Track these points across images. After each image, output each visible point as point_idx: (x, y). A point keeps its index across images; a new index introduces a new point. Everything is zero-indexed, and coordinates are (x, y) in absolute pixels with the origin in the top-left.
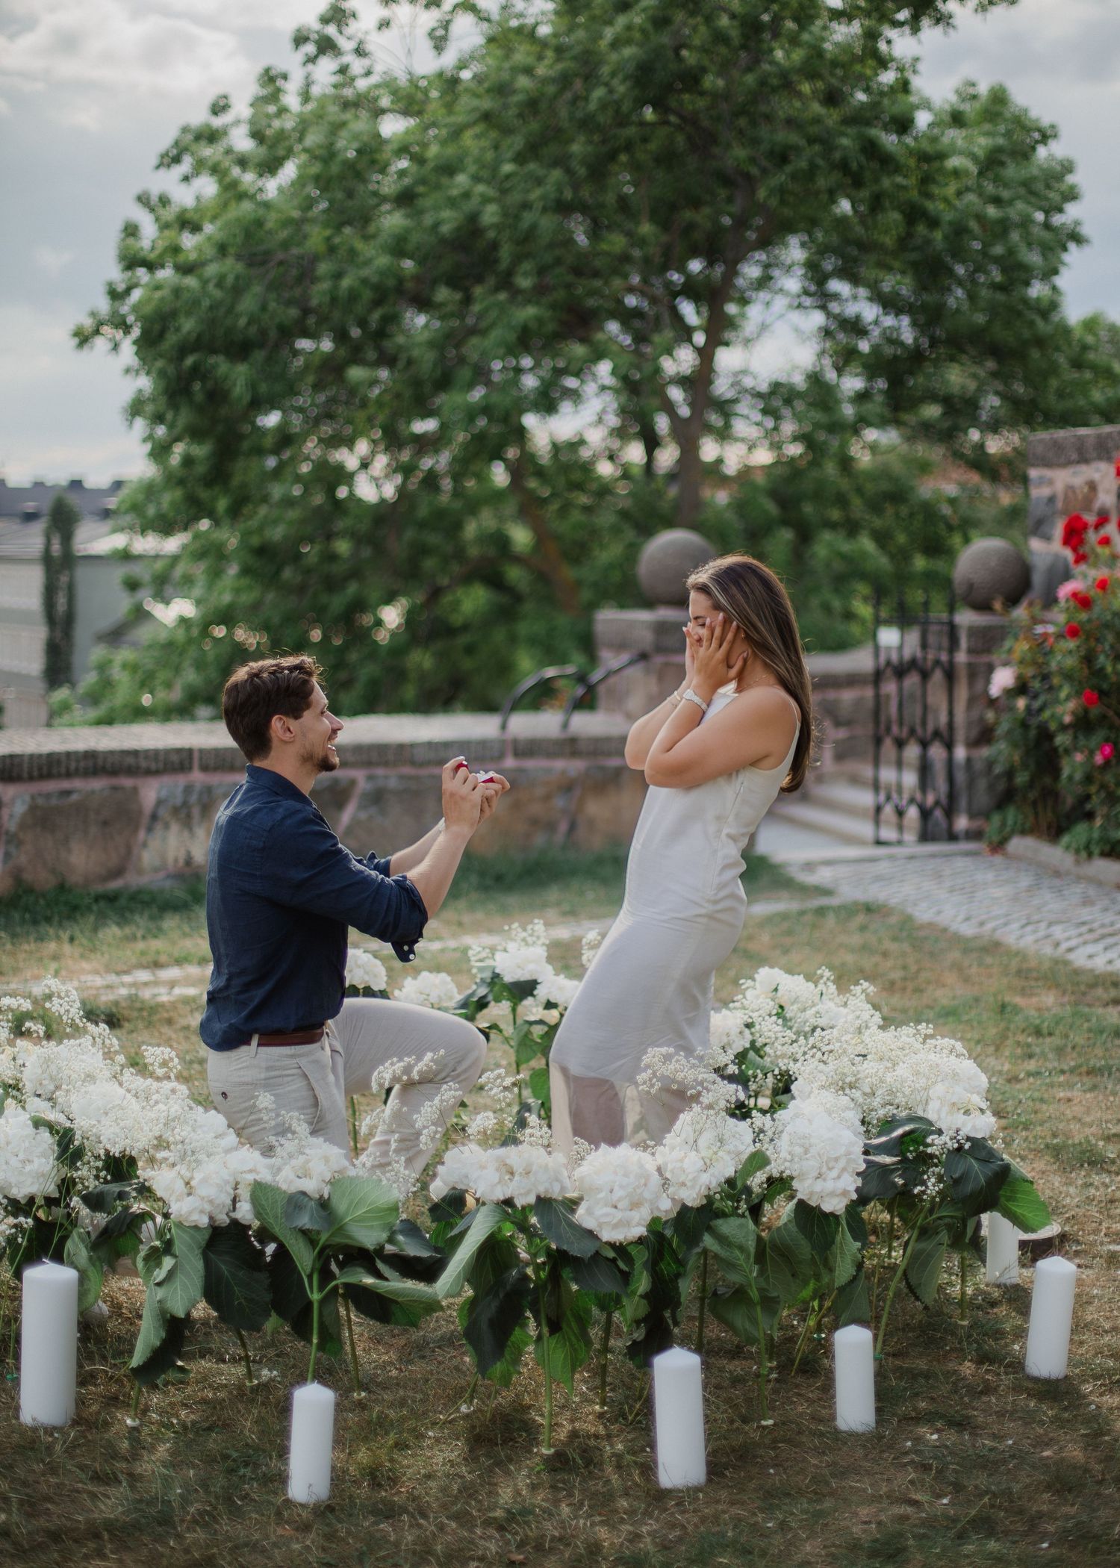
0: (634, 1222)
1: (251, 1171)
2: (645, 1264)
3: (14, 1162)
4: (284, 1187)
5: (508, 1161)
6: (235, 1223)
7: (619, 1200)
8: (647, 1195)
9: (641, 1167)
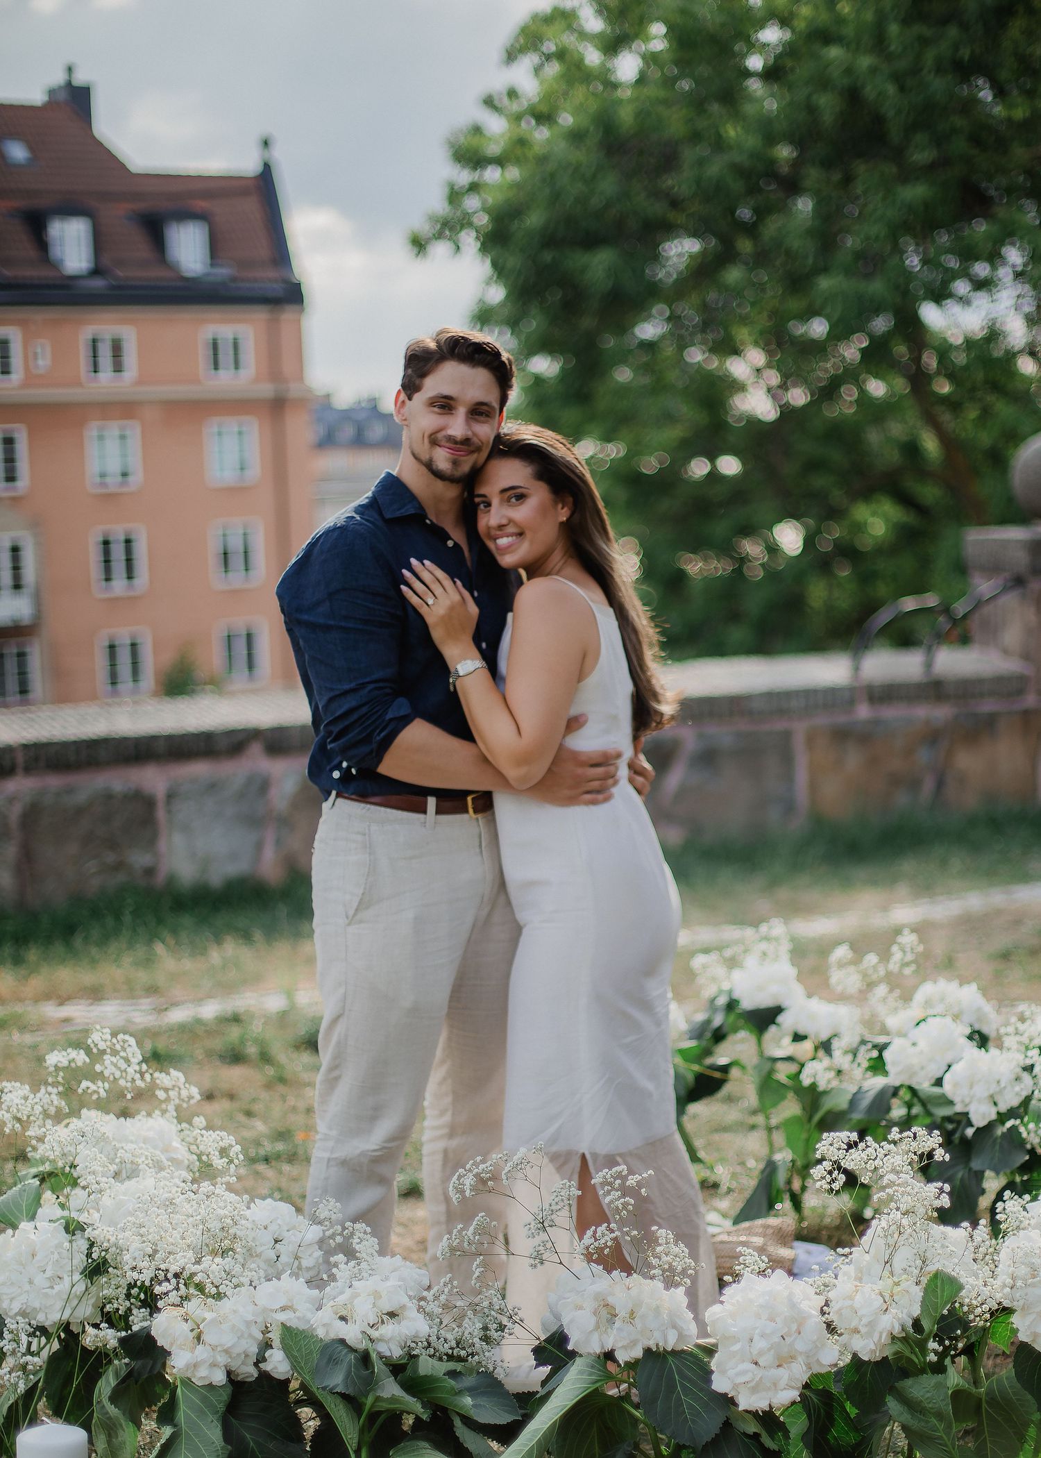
0: (783, 1383)
1: (283, 1309)
2: (804, 1437)
3: (40, 1280)
4: (321, 1333)
5: (610, 1300)
6: (265, 1377)
7: (761, 1353)
8: (800, 1346)
9: (793, 1305)
